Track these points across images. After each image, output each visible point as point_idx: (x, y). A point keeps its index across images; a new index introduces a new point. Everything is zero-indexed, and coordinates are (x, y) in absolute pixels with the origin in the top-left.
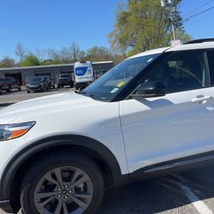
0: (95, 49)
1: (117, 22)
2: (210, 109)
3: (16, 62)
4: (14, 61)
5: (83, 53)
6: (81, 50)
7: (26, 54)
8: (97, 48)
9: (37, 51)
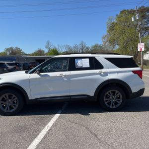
0: (96, 46)
1: (108, 29)
2: (65, 79)
3: (45, 52)
4: (44, 52)
5: (88, 48)
6: (87, 46)
7: (52, 47)
8: (98, 45)
9: (59, 46)
